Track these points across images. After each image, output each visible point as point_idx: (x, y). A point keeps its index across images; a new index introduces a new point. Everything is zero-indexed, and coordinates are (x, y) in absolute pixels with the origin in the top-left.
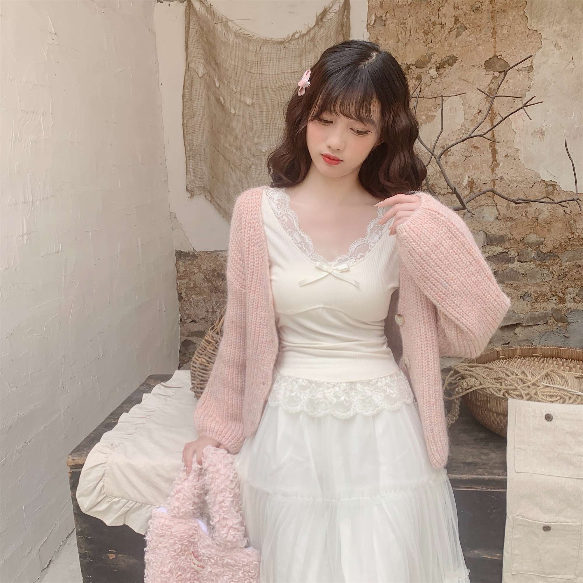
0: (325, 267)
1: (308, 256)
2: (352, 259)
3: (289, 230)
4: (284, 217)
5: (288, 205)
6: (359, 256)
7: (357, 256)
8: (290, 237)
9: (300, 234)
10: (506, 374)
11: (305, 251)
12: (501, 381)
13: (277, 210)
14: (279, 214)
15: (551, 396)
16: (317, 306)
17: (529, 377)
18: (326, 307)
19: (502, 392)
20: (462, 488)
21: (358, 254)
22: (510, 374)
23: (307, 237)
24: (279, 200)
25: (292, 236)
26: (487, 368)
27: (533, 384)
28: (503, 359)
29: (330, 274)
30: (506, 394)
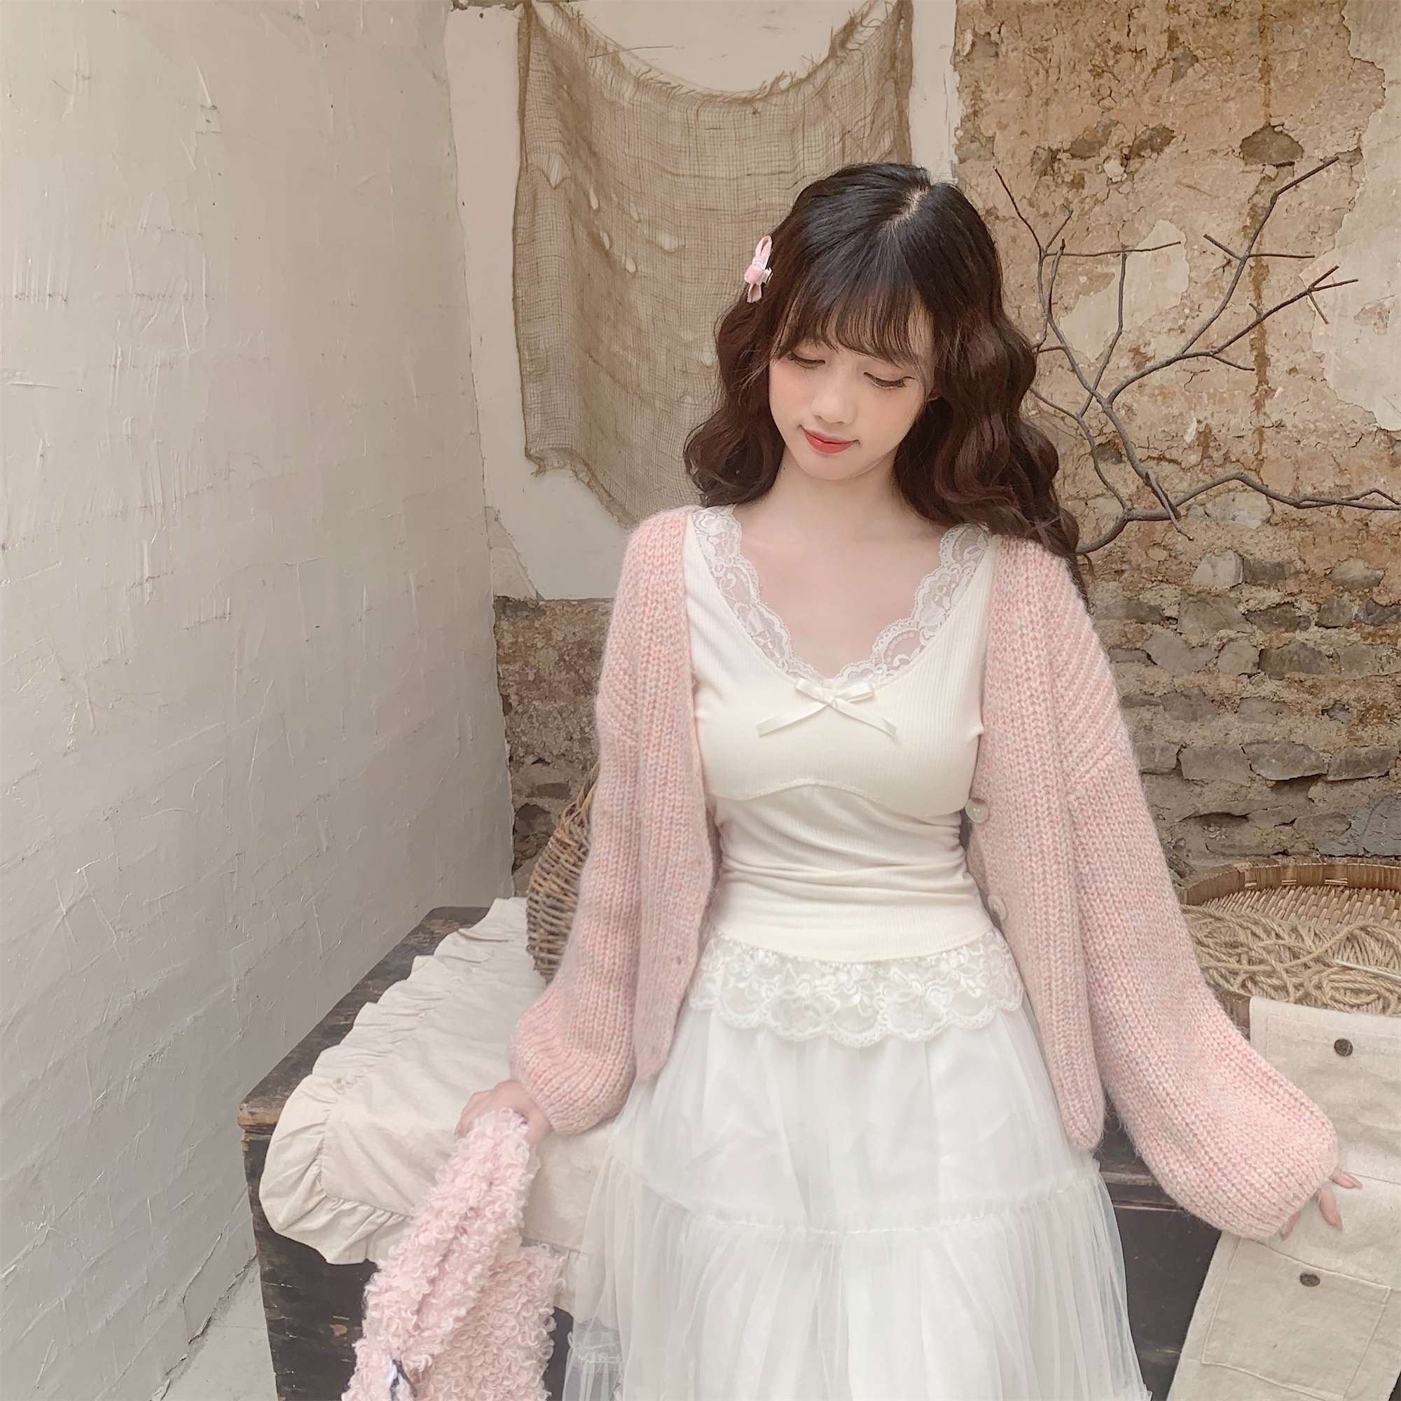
0: (818, 690)
1: (780, 664)
2: (879, 669)
3: (738, 605)
4: (730, 576)
5: (737, 547)
6: (896, 663)
7: (891, 663)
8: (740, 623)
9: (761, 614)
10: (1254, 934)
11: (773, 655)
12: (1239, 951)
13: (714, 560)
14: (719, 569)
15: (1357, 992)
16: (800, 781)
17: (1309, 942)
18: (822, 782)
19: (1239, 979)
20: (1136, 1204)
21: (893, 657)
22: (1263, 935)
23: (777, 622)
24: (718, 536)
25: (745, 620)
26: (1211, 916)
27: (1317, 960)
28: (1253, 889)
29: (829, 706)
30: (1249, 985)
